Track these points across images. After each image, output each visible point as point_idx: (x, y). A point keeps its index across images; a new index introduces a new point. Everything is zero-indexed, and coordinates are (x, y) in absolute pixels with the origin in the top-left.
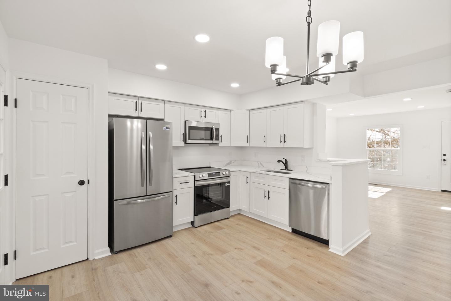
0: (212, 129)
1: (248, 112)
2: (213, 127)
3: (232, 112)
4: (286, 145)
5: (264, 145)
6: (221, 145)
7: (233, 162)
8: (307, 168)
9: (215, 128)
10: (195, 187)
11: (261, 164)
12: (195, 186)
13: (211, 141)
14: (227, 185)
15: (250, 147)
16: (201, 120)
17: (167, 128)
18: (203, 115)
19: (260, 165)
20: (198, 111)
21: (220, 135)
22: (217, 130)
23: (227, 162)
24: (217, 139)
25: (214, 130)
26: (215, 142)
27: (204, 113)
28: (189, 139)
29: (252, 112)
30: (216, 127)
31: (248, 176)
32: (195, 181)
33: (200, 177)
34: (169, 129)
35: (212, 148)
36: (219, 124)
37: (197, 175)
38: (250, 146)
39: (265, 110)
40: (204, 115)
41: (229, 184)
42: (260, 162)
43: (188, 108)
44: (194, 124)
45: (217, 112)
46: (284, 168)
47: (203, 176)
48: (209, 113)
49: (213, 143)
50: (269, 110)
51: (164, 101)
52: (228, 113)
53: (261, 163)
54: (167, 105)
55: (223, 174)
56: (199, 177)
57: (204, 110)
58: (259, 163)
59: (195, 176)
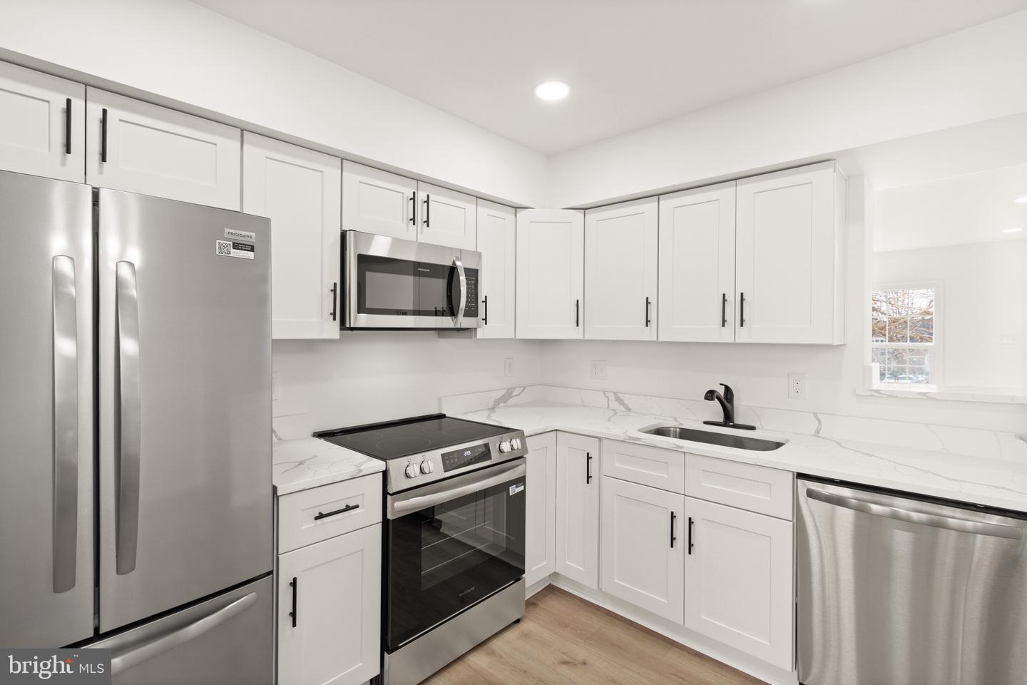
0: (453, 270)
1: (580, 214)
2: (458, 263)
3: (521, 214)
4: (744, 336)
5: (648, 334)
6: (483, 333)
7: (516, 392)
8: (818, 420)
9: (466, 269)
10: (385, 522)
11: (618, 399)
12: (390, 516)
13: (449, 318)
14: (514, 490)
15: (587, 340)
16: (411, 233)
17: (236, 246)
18: (418, 214)
19: (613, 404)
20: (395, 197)
21: (481, 298)
22: (473, 274)
23: (498, 395)
24: (472, 311)
25: (463, 278)
26: (463, 321)
27: (421, 209)
28: (362, 309)
29: (592, 216)
30: (466, 267)
31: (594, 454)
32: (385, 493)
33: (407, 476)
34: (251, 255)
35: (447, 344)
36: (478, 255)
37: (396, 465)
38: (586, 338)
39: (650, 206)
40: (421, 216)
41: (522, 488)
42: (615, 393)
43: (353, 177)
44: (379, 248)
45: (470, 207)
46: (721, 419)
47: (422, 471)
48: (442, 207)
49: (458, 326)
50: (667, 203)
51: (239, 131)
52: (508, 215)
53: (620, 395)
54: (255, 152)
55: (501, 451)
56: (403, 477)
57: (421, 196)
58: (612, 396)
59: (385, 474)
